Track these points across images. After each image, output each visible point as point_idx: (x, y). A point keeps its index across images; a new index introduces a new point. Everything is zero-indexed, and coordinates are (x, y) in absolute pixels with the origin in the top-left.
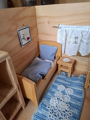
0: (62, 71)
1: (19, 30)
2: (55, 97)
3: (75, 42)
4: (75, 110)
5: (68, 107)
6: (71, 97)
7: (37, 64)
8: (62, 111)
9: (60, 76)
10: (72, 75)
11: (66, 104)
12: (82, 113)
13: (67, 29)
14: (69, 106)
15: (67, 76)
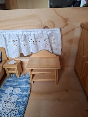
0: (11, 74)
2: (2, 101)
3: (14, 45)
4: (21, 106)
5: (14, 106)
6: (17, 96)
8: (8, 112)
9: (10, 79)
10: (21, 75)
11: (12, 104)
12: (27, 106)
13: (4, 34)
14: (16, 105)
15: (16, 77)
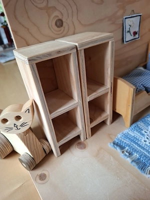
1: (126, 18)
7: (140, 74)
